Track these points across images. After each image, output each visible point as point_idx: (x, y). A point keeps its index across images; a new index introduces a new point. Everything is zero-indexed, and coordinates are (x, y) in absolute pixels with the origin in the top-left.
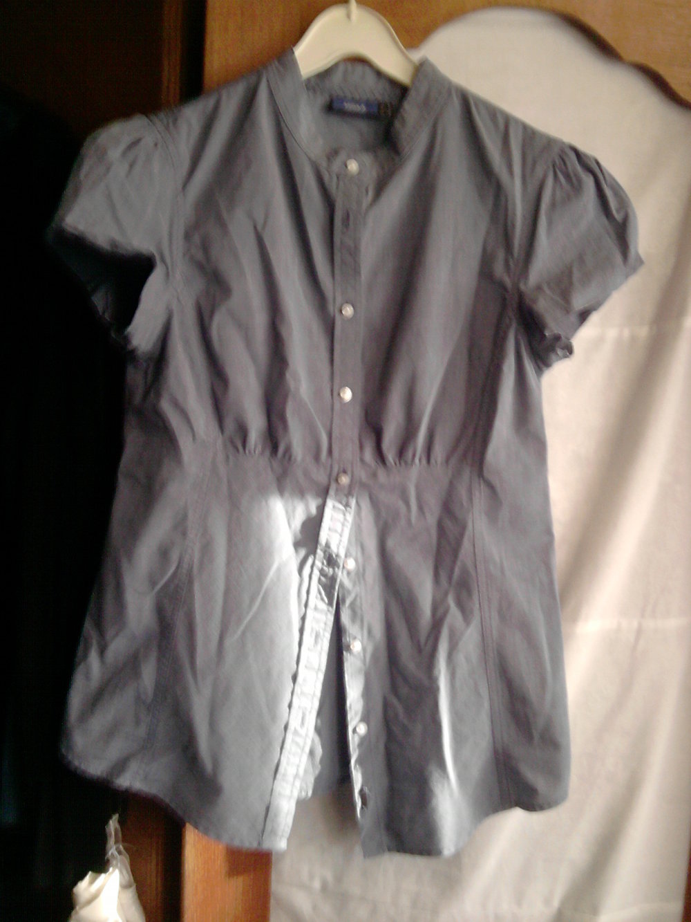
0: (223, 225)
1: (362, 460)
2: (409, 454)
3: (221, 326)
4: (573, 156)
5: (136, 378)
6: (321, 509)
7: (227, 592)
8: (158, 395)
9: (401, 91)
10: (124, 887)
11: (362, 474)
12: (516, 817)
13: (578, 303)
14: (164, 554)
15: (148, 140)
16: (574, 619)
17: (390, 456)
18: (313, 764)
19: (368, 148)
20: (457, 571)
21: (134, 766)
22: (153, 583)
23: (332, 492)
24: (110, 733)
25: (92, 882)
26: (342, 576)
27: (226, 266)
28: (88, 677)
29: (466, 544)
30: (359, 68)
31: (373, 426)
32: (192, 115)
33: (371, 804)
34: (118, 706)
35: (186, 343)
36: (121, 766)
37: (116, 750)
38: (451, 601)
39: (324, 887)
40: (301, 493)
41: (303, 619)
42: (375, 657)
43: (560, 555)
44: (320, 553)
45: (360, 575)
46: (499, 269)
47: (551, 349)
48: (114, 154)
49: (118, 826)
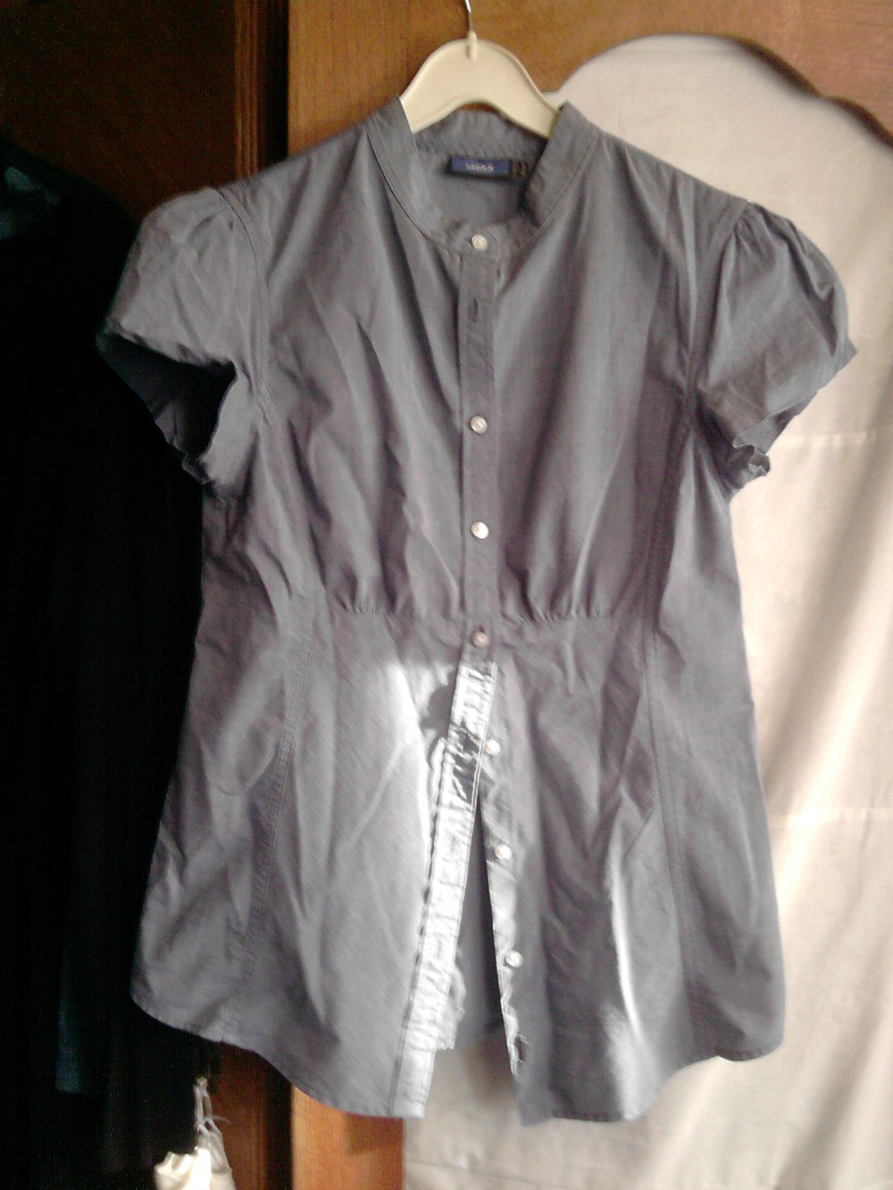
0: (318, 320)
1: (504, 615)
2: (564, 604)
3: (320, 449)
4: (760, 218)
5: (214, 518)
6: (453, 678)
7: (338, 786)
8: (244, 540)
9: (540, 144)
10: (217, 1171)
11: (504, 631)
12: (717, 1068)
13: (775, 405)
14: (256, 740)
15: (221, 219)
16: (784, 810)
17: (539, 607)
18: (455, 1009)
19: (499, 219)
20: (630, 752)
21: (225, 1014)
22: (243, 778)
23: (466, 656)
24: (194, 973)
25: (175, 1166)
26: (482, 763)
27: (324, 373)
28: (165, 901)
29: (641, 718)
30: (484, 117)
31: (516, 570)
32: (276, 183)
33: (530, 1055)
34: (205, 937)
35: (277, 473)
36: (210, 1014)
37: (201, 995)
38: (623, 791)
39: (473, 1161)
40: (427, 659)
41: (435, 818)
42: (529, 868)
43: (763, 728)
44: (453, 734)
45: (505, 761)
46: (670, 365)
47: (742, 464)
48: (180, 238)
49: (206, 1094)
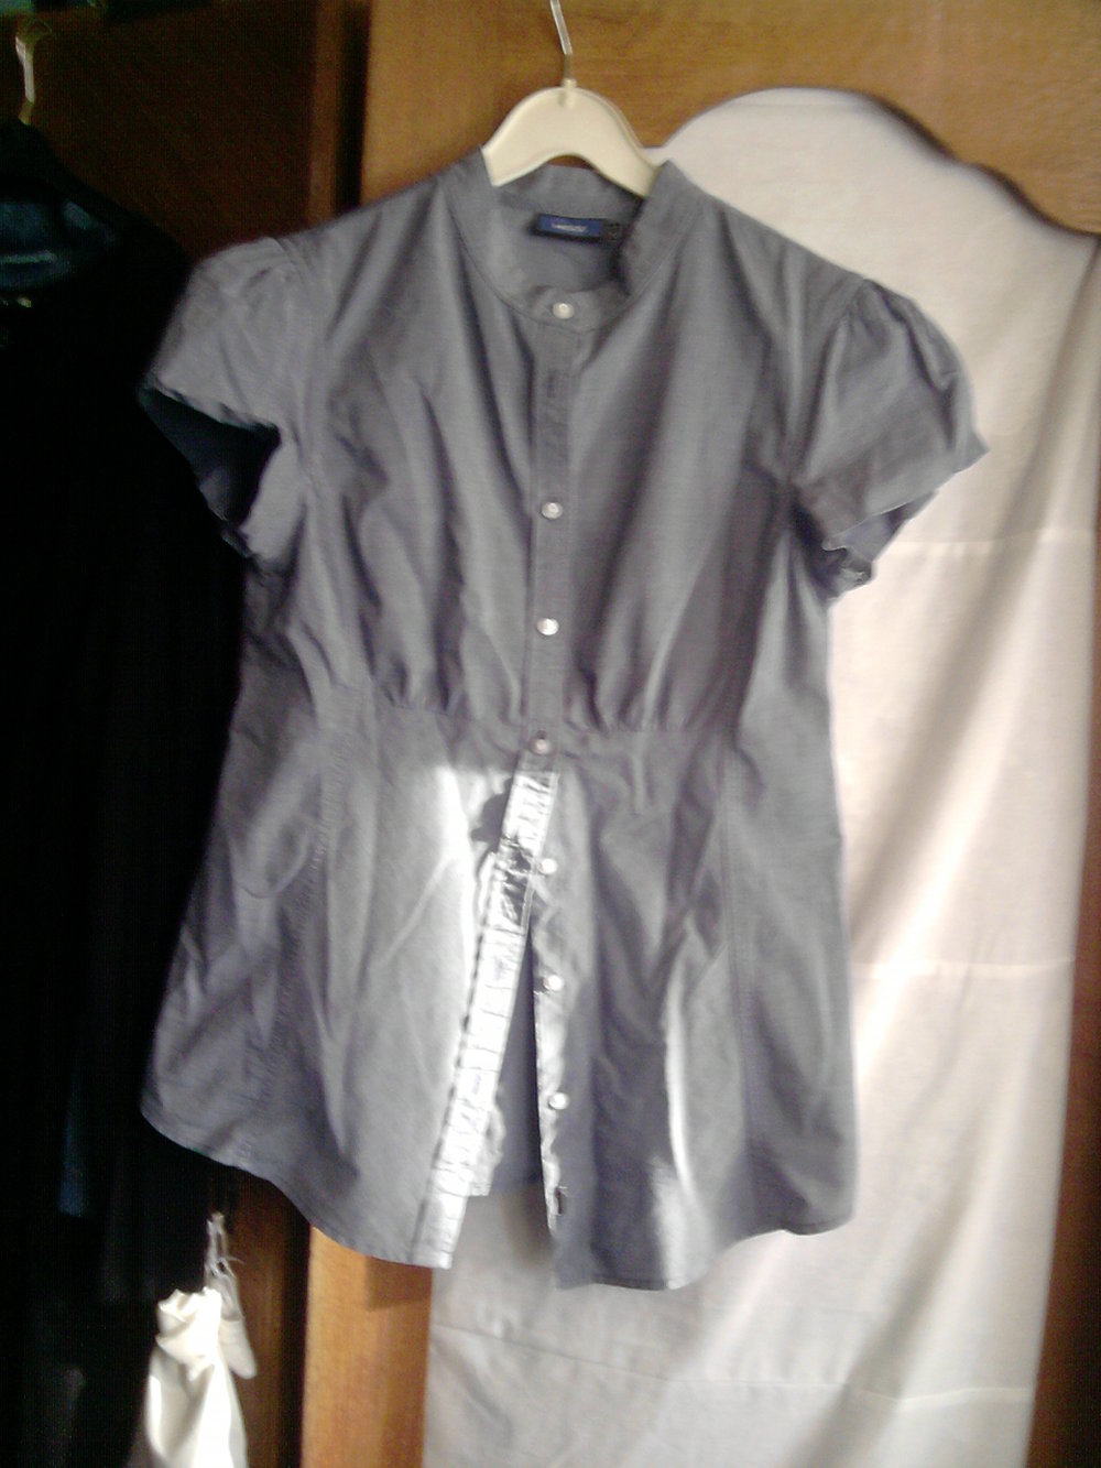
0: (378, 387)
1: (569, 723)
2: (634, 713)
3: (372, 524)
4: (875, 297)
5: (257, 594)
6: (509, 785)
7: (375, 898)
8: (286, 621)
9: (634, 203)
10: (228, 1317)
11: (568, 740)
12: (780, 1243)
13: (879, 502)
14: (289, 840)
15: (279, 272)
16: (869, 957)
17: (608, 716)
18: (492, 1152)
19: (590, 286)
20: (699, 882)
21: (239, 1136)
22: (273, 880)
23: (524, 765)
24: (209, 1089)
25: (181, 1305)
26: (535, 883)
27: (381, 444)
28: (183, 1010)
29: (713, 846)
30: (578, 172)
31: (585, 673)
32: (342, 236)
33: (571, 1210)
34: (223, 1050)
35: (326, 549)
36: (223, 1136)
37: (217, 1111)
38: (689, 925)
39: (508, 1329)
40: (480, 764)
41: (480, 939)
42: (581, 1000)
43: (852, 866)
44: (505, 849)
45: (560, 883)
46: (767, 456)
47: (835, 570)
48: (231, 290)
49: (221, 1231)
